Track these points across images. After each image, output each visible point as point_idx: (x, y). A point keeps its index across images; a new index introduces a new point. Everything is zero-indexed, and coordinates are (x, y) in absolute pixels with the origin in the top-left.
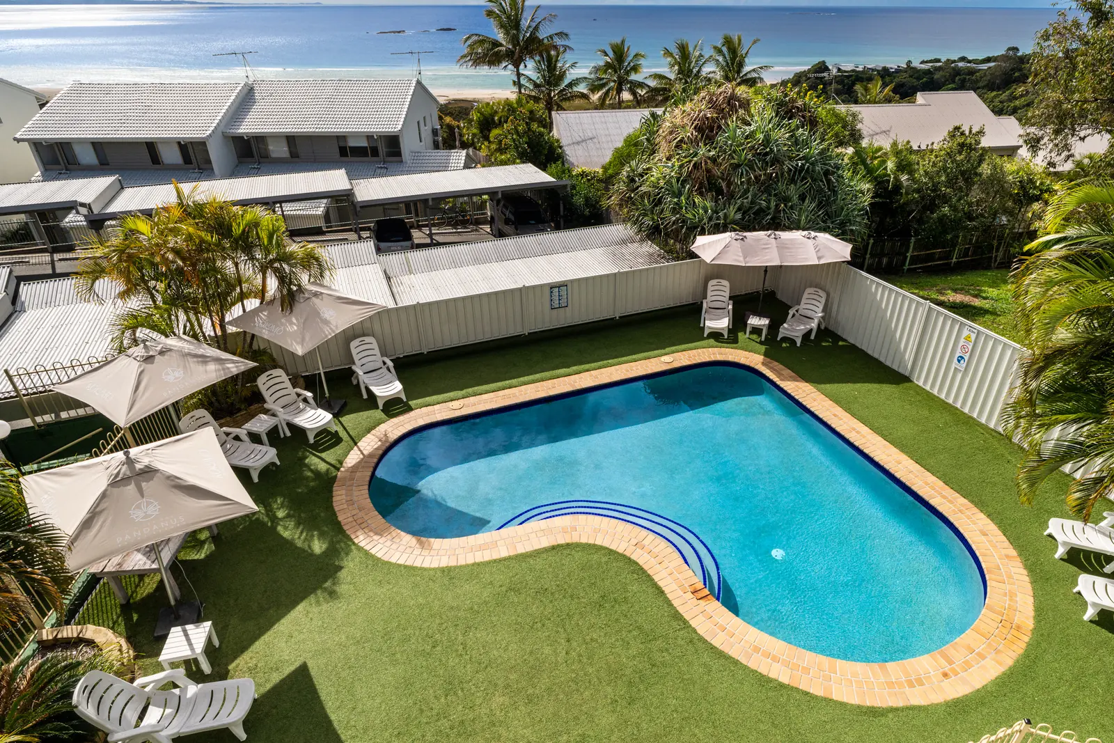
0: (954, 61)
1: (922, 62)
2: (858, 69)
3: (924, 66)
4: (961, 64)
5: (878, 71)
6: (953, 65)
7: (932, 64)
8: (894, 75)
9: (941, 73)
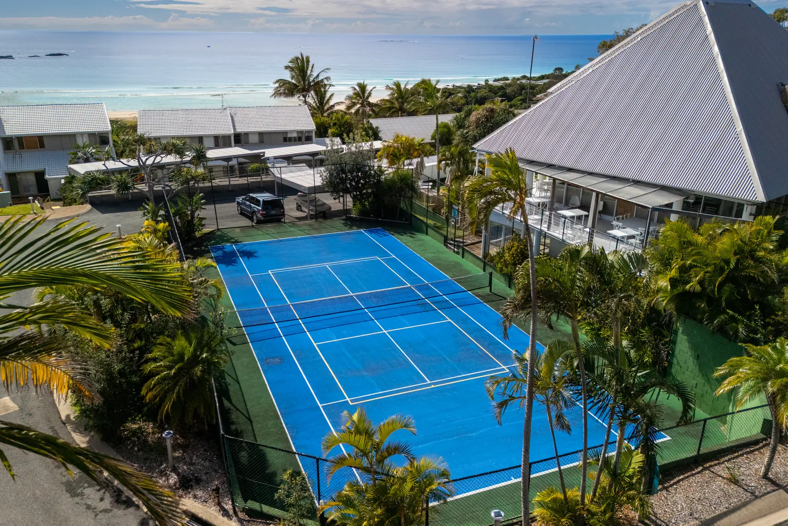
0: (518, 79)
1: (495, 80)
2: (449, 87)
3: (496, 84)
4: (524, 81)
5: (464, 88)
6: (518, 82)
7: (503, 82)
8: (477, 90)
9: (511, 88)
